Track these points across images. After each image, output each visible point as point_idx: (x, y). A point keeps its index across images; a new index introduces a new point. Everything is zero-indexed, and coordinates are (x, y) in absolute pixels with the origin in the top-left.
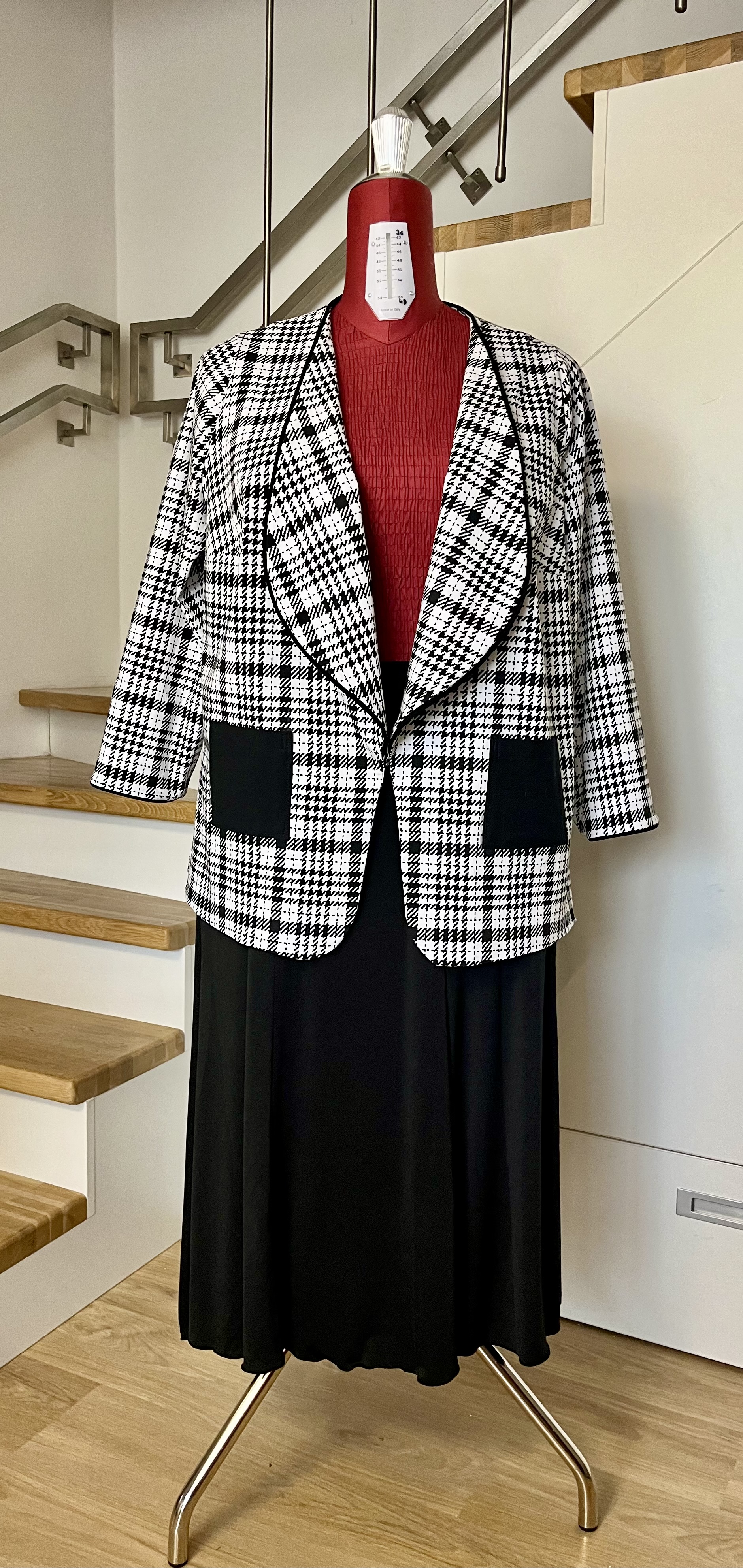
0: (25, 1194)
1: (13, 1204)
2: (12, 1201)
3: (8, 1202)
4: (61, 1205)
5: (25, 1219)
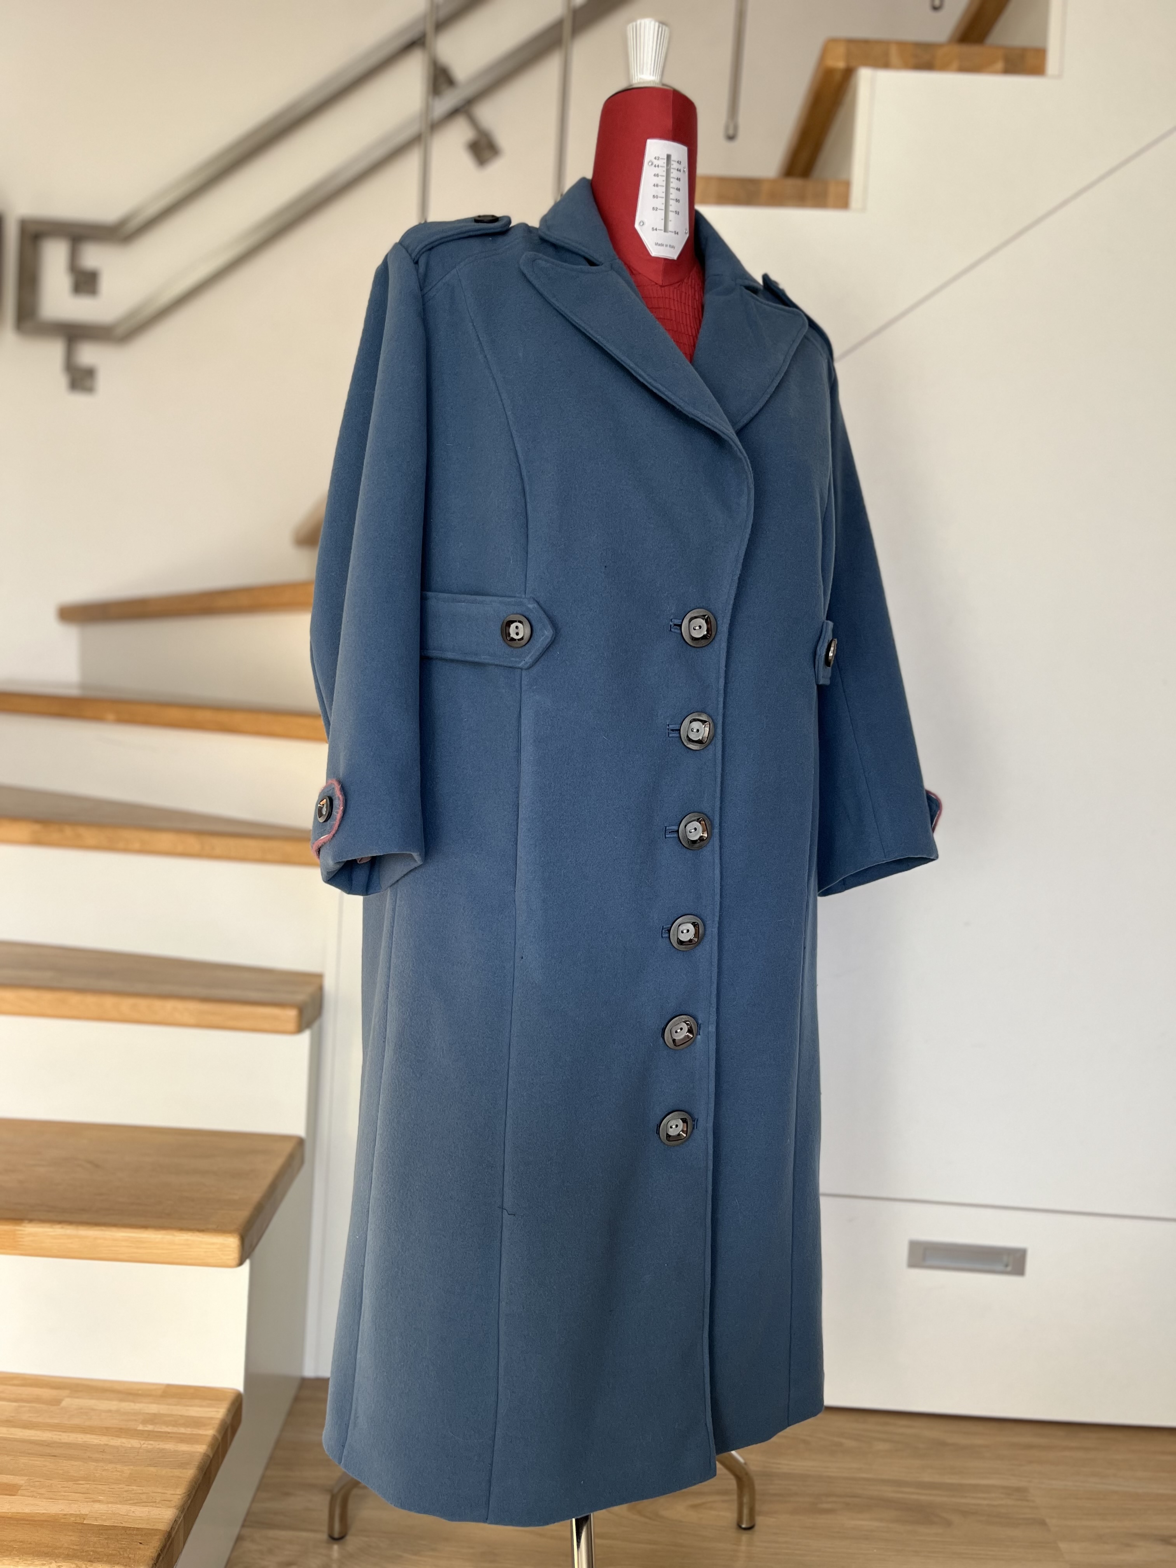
0: (153, 1408)
1: (150, 1428)
2: (145, 1422)
3: (140, 1427)
4: (219, 1413)
5: (184, 1447)
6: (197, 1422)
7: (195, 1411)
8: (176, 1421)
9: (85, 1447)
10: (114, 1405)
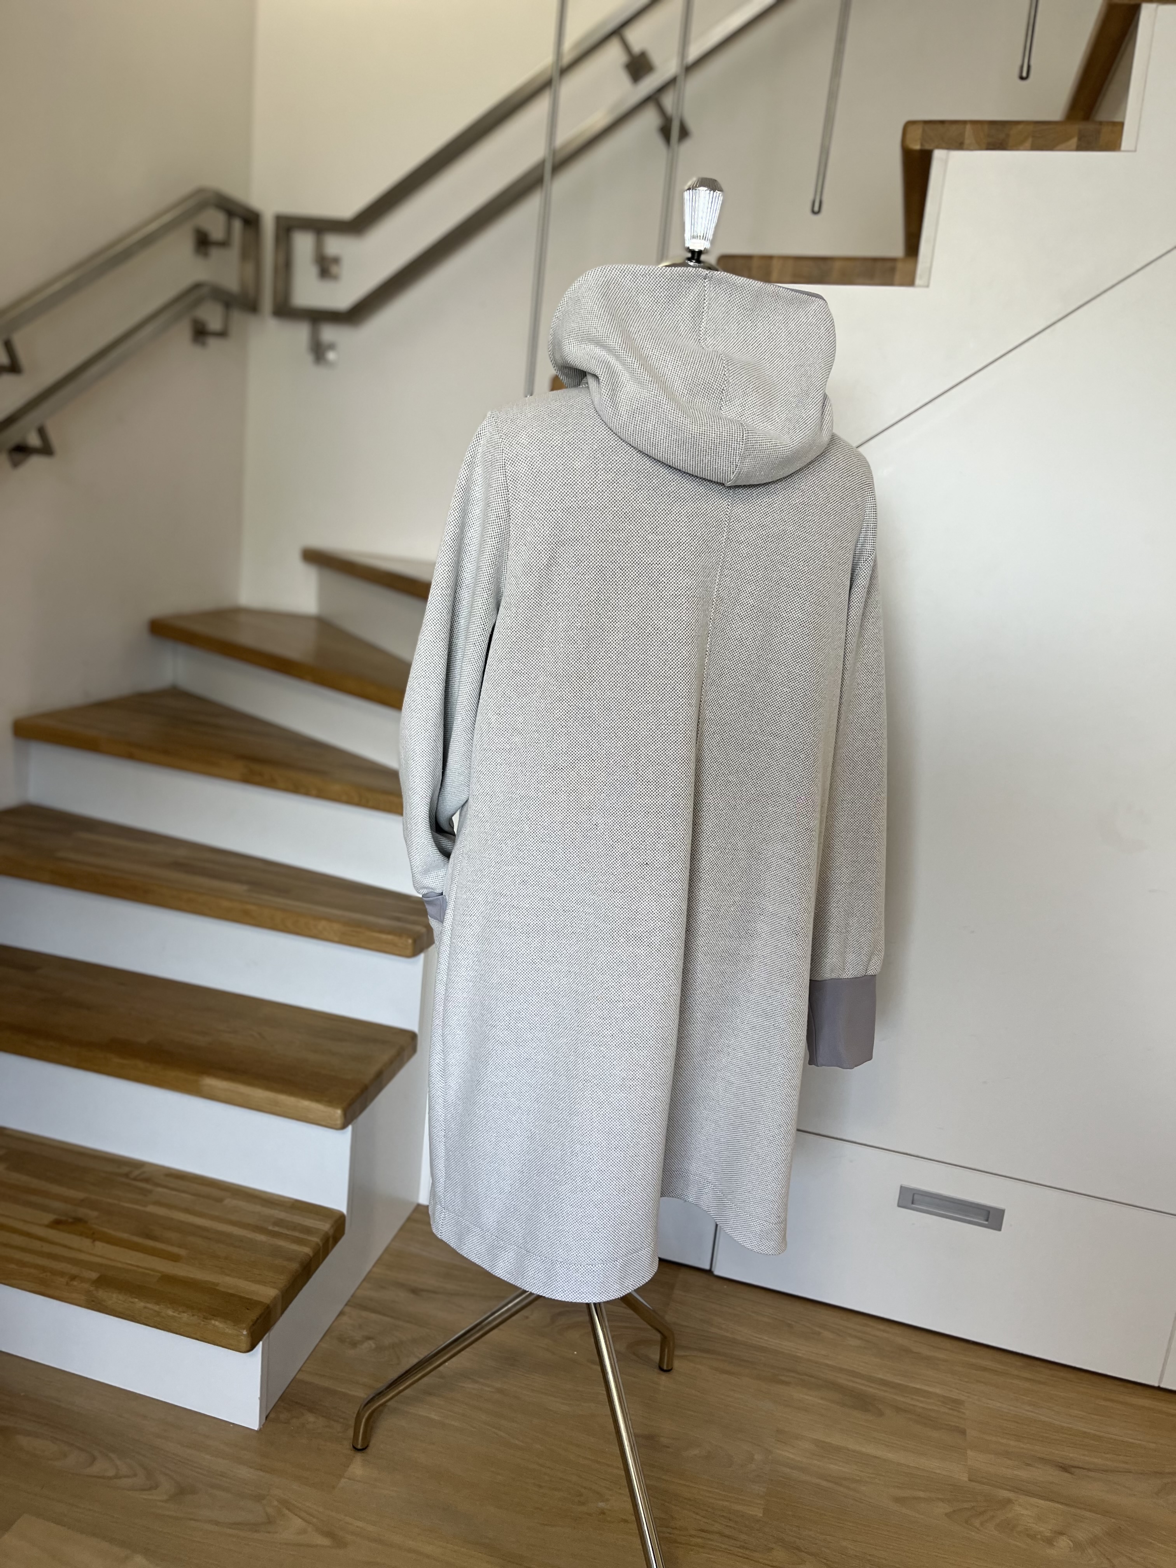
0: (282, 1215)
1: (276, 1229)
2: (276, 1225)
3: (270, 1228)
4: (326, 1226)
5: (295, 1247)
6: (308, 1231)
7: (309, 1222)
8: (295, 1227)
9: (229, 1235)
10: (258, 1208)
